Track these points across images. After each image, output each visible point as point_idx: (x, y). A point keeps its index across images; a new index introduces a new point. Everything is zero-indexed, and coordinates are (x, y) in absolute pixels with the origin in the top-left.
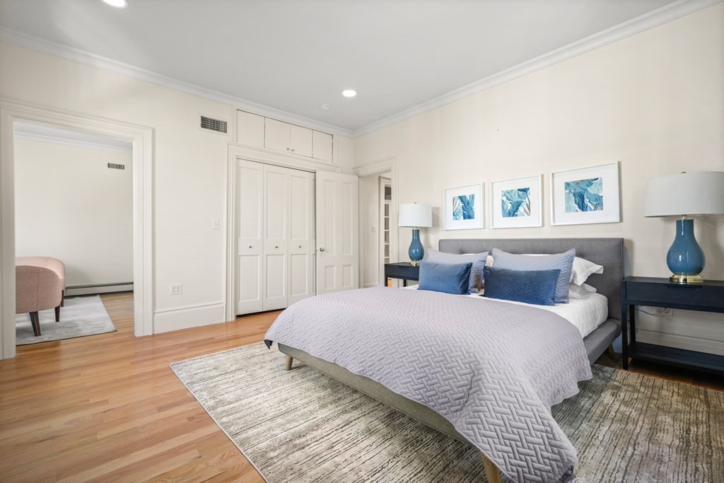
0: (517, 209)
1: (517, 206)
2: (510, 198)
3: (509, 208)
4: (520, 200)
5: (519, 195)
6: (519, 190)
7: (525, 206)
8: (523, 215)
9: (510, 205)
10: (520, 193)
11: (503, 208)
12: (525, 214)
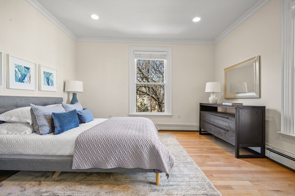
0: (24, 78)
1: (24, 77)
2: (20, 70)
3: (19, 77)
4: (25, 73)
5: (25, 70)
6: (25, 67)
7: (28, 78)
8: (27, 83)
9: (20, 75)
10: (26, 69)
11: (16, 75)
12: (28, 82)
